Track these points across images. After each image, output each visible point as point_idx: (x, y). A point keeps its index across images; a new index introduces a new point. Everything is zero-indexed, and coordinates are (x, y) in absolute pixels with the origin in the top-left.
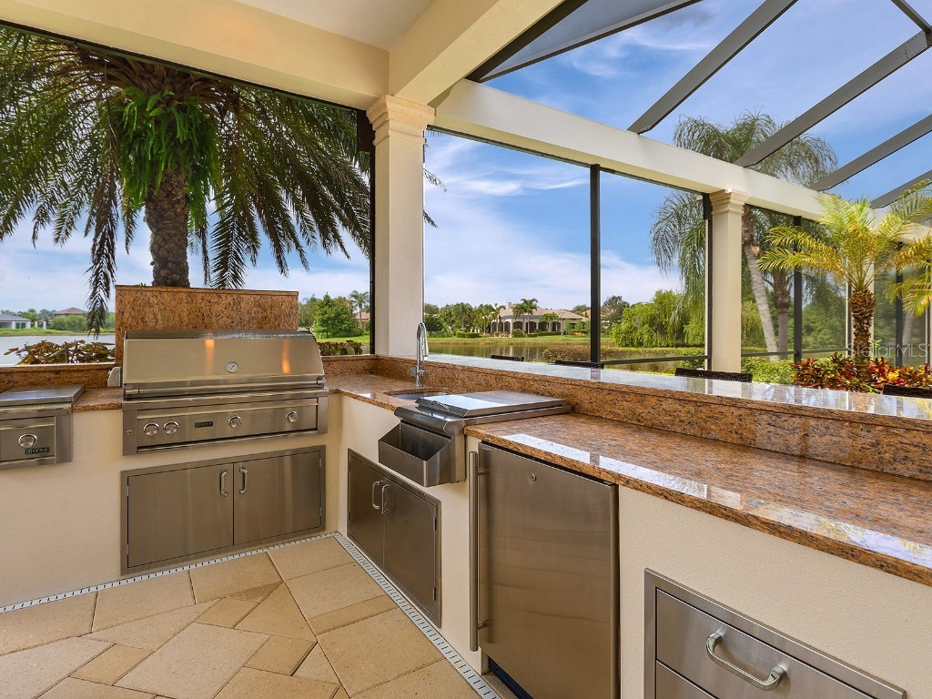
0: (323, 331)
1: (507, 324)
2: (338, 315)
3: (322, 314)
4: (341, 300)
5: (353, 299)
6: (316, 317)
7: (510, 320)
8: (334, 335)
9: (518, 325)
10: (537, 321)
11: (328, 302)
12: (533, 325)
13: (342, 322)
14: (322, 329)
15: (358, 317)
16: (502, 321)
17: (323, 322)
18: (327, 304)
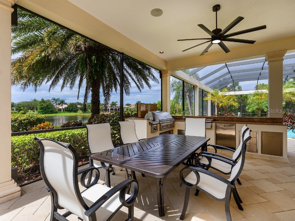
0: (42, 112)
2: (48, 106)
3: (41, 106)
4: (48, 101)
5: (53, 100)
6: (38, 107)
7: (109, 108)
8: (46, 113)
11: (43, 101)
12: (116, 109)
13: (49, 108)
14: (41, 111)
15: (55, 107)
17: (41, 109)
18: (43, 102)
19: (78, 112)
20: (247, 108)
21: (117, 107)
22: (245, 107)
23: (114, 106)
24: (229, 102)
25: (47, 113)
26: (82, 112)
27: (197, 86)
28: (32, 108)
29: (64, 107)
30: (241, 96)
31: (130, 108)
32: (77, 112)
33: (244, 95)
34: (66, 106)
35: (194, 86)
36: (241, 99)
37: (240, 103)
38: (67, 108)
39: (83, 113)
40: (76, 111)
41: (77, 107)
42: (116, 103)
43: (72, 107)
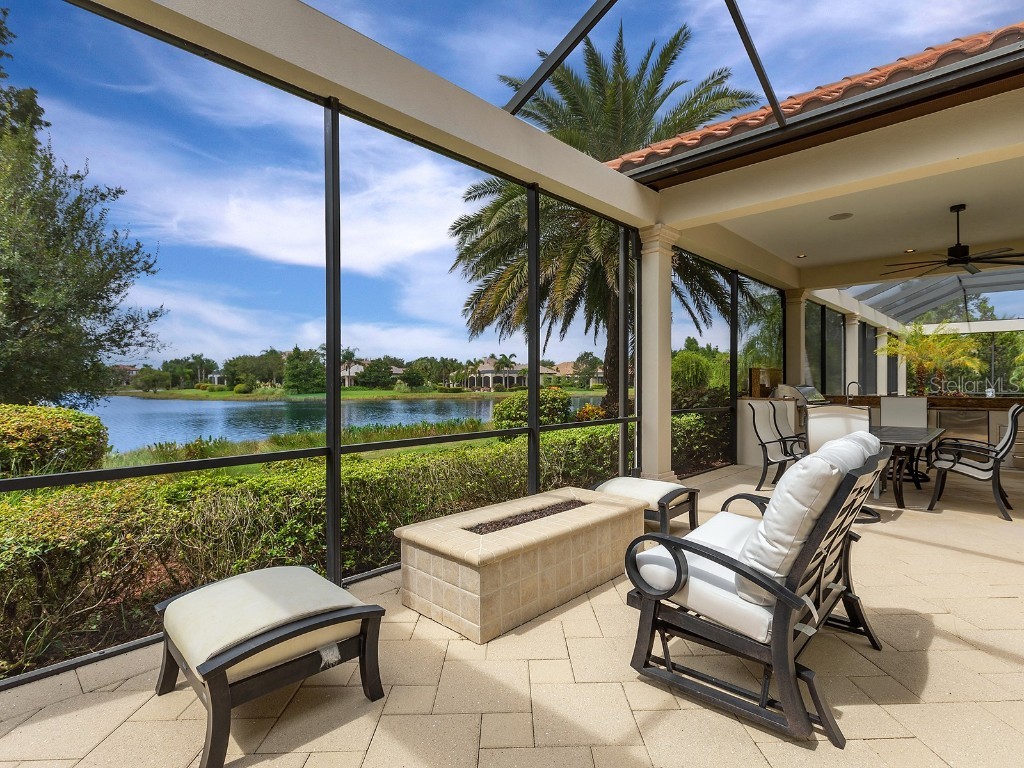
0: (295, 386)
1: (487, 378)
2: (310, 369)
3: (292, 368)
4: (312, 353)
6: (284, 371)
7: (490, 375)
8: (306, 391)
9: (497, 380)
10: (515, 376)
11: (297, 354)
12: (512, 379)
13: (315, 377)
14: (291, 384)
16: (482, 376)
17: (294, 377)
18: (298, 357)
19: (396, 388)
20: (1015, 375)
21: (515, 372)
22: (1007, 372)
23: (506, 369)
24: (951, 356)
25: (311, 390)
26: (408, 389)
27: (852, 316)
28: (267, 377)
29: (353, 374)
30: (993, 335)
31: (558, 375)
32: (392, 389)
33: (1001, 333)
34: (360, 369)
35: (844, 316)
36: (992, 346)
37: (986, 360)
38: (362, 375)
39: (412, 392)
40: (387, 385)
41: (391, 373)
42: (512, 360)
43: (376, 374)
